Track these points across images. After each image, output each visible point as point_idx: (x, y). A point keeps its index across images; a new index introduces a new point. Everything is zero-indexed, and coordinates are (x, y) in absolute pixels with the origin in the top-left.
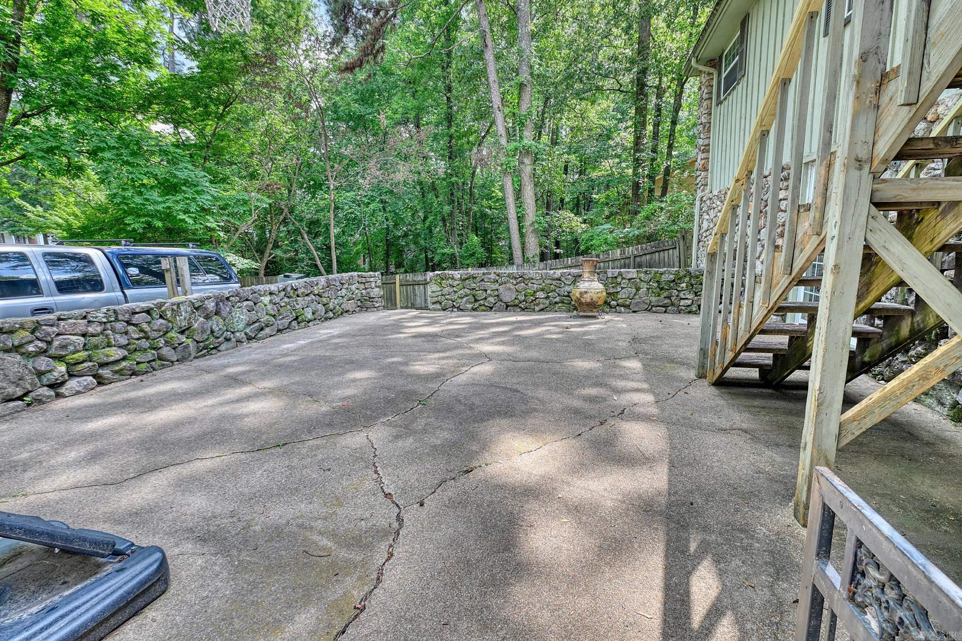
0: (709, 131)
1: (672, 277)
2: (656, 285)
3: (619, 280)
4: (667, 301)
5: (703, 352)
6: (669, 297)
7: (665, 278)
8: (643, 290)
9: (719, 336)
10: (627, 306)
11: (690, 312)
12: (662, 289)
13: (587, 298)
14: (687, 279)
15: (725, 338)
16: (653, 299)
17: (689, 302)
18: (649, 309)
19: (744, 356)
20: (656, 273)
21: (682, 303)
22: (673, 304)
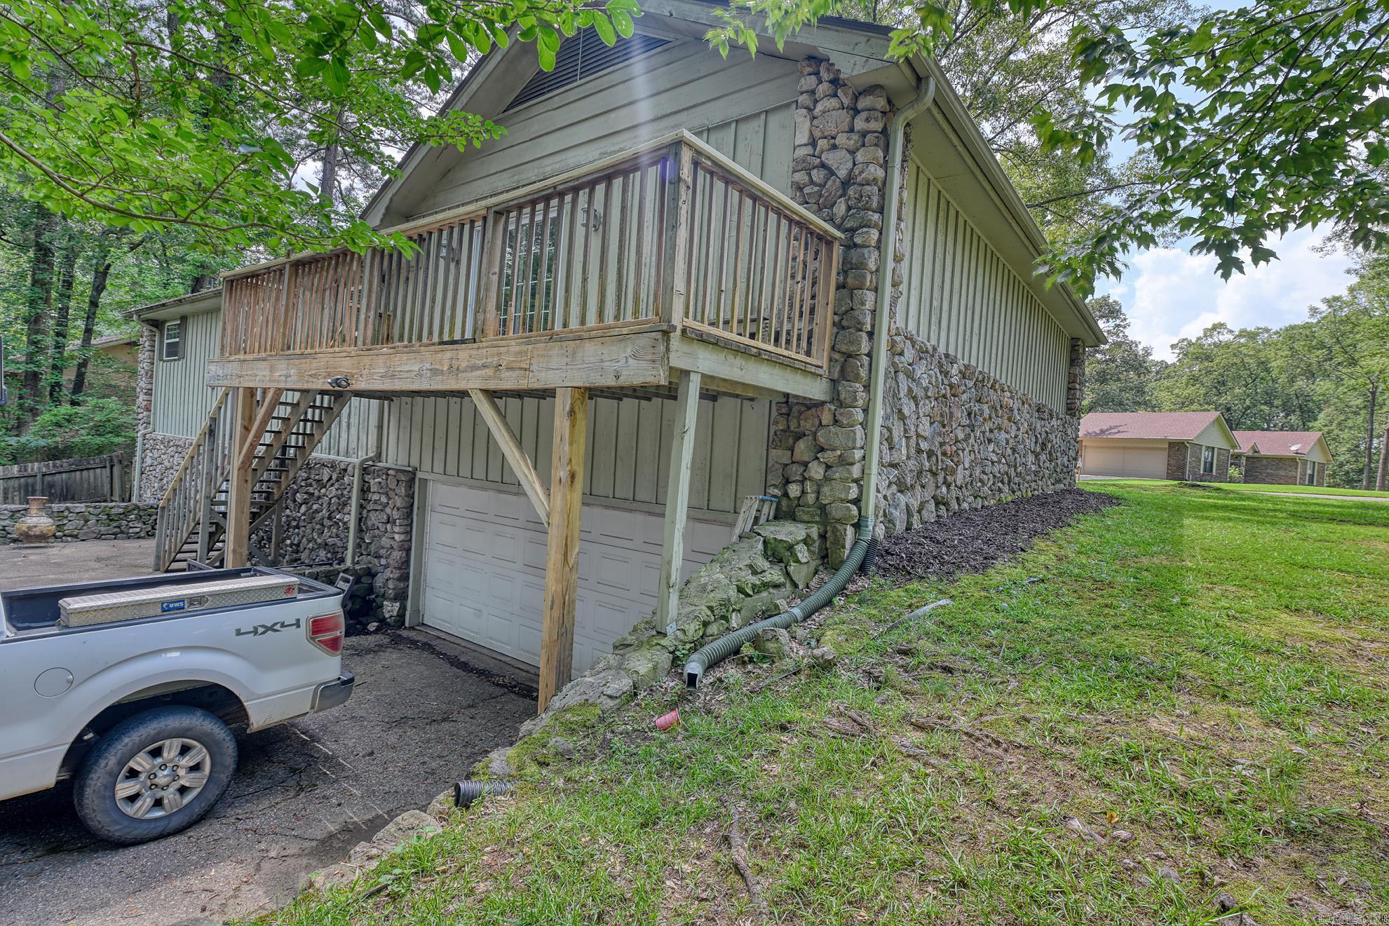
0: (151, 377)
1: (121, 510)
2: (105, 517)
3: (66, 513)
4: (116, 530)
5: (158, 557)
6: (119, 527)
7: (113, 511)
8: (92, 522)
9: (167, 547)
10: (76, 536)
11: (139, 538)
12: (112, 520)
13: (37, 531)
14: (136, 512)
15: (170, 548)
16: (103, 529)
17: (138, 530)
18: (99, 537)
19: (180, 556)
20: (106, 507)
21: (131, 530)
22: (122, 532)
